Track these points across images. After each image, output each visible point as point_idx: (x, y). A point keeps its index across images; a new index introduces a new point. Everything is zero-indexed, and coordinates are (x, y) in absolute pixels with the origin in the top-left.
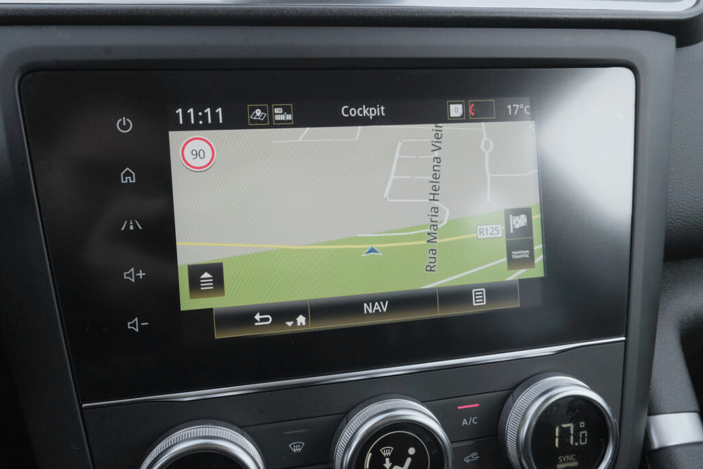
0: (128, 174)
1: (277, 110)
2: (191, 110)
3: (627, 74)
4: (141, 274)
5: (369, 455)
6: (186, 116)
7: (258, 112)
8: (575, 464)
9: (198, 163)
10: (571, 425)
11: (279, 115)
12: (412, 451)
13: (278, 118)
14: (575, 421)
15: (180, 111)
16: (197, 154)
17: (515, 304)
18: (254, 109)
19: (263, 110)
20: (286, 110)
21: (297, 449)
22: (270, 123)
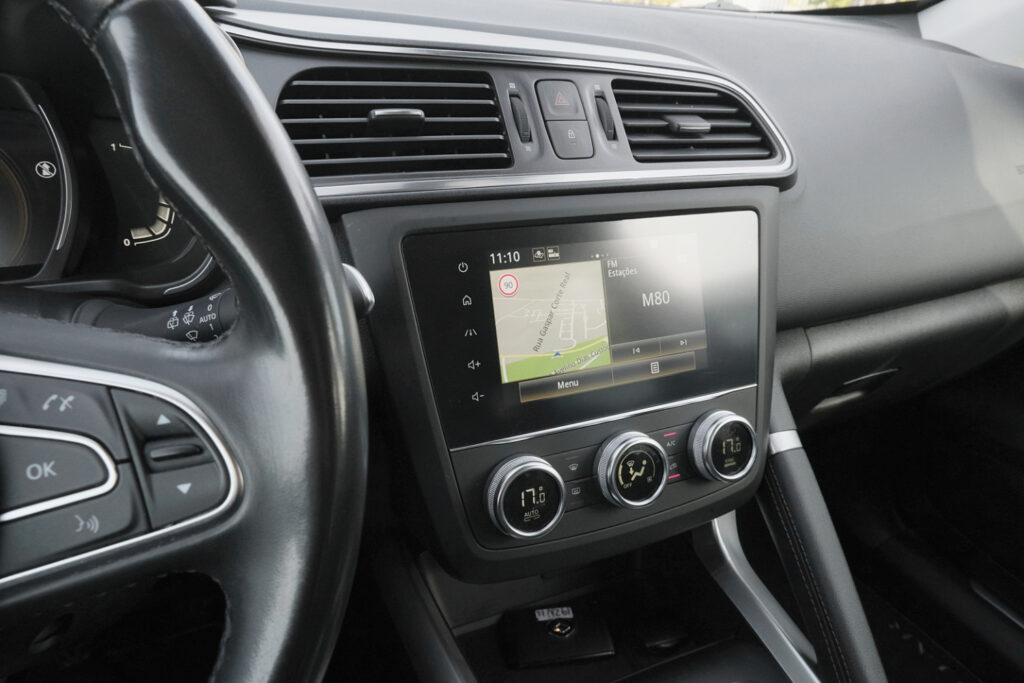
0: (467, 299)
1: (550, 251)
2: (499, 255)
3: (752, 214)
4: (478, 364)
5: (621, 467)
6: (497, 258)
7: (539, 253)
8: (734, 463)
9: (509, 291)
10: (731, 440)
11: (552, 254)
12: (644, 462)
13: (550, 256)
14: (732, 437)
15: (492, 255)
16: (508, 285)
17: (693, 368)
18: (535, 251)
19: (542, 251)
20: (555, 251)
21: (574, 469)
22: (546, 261)
